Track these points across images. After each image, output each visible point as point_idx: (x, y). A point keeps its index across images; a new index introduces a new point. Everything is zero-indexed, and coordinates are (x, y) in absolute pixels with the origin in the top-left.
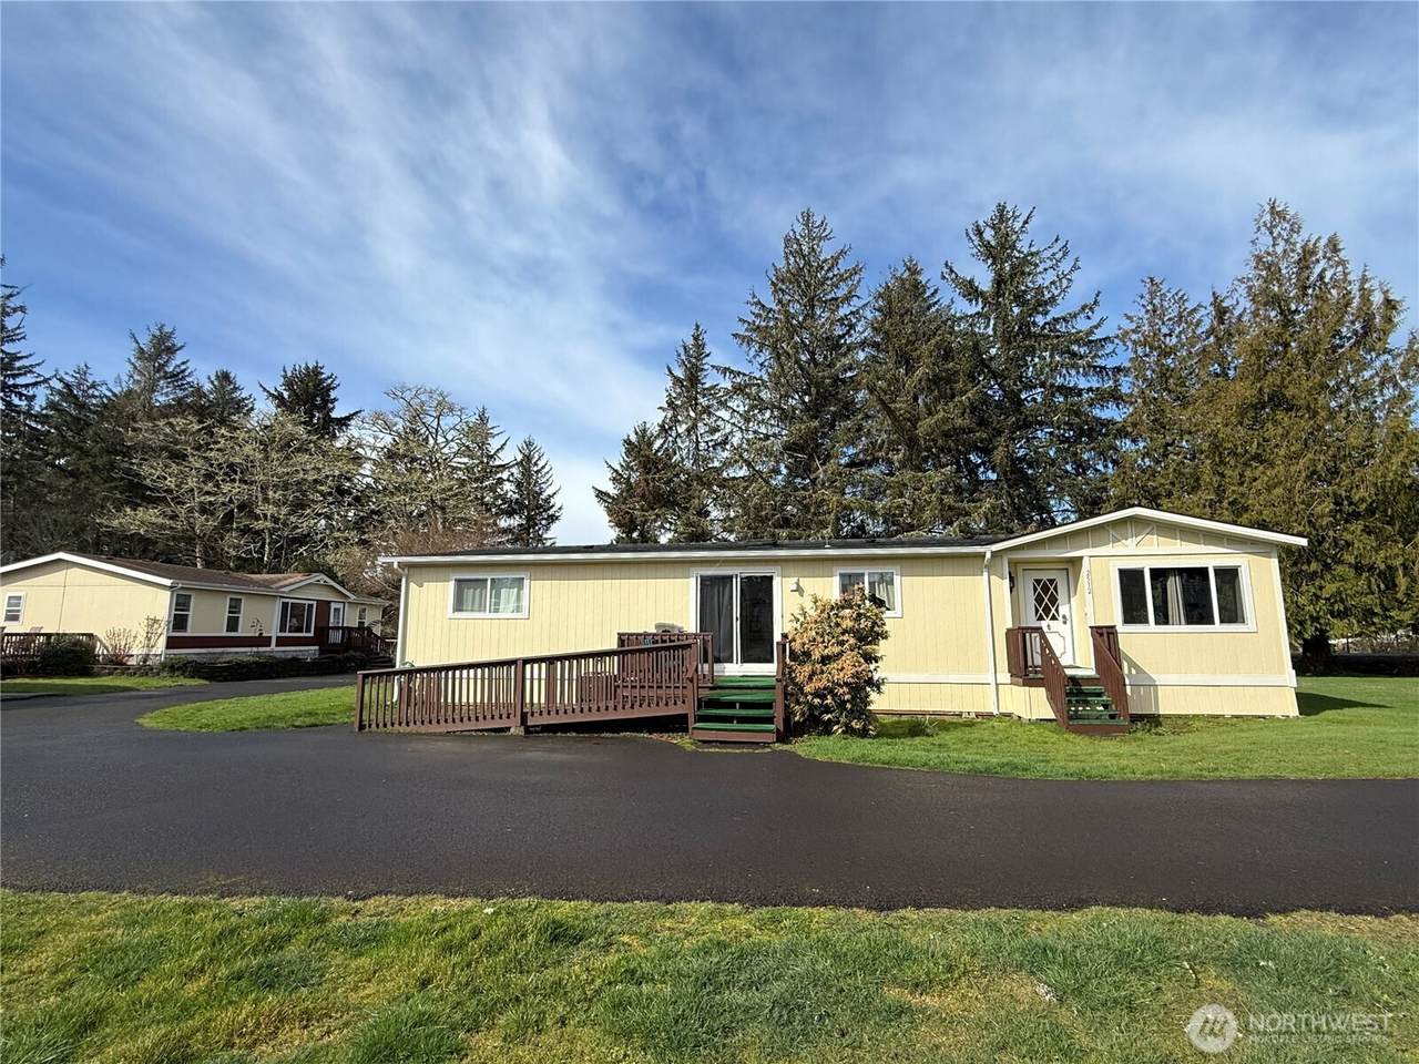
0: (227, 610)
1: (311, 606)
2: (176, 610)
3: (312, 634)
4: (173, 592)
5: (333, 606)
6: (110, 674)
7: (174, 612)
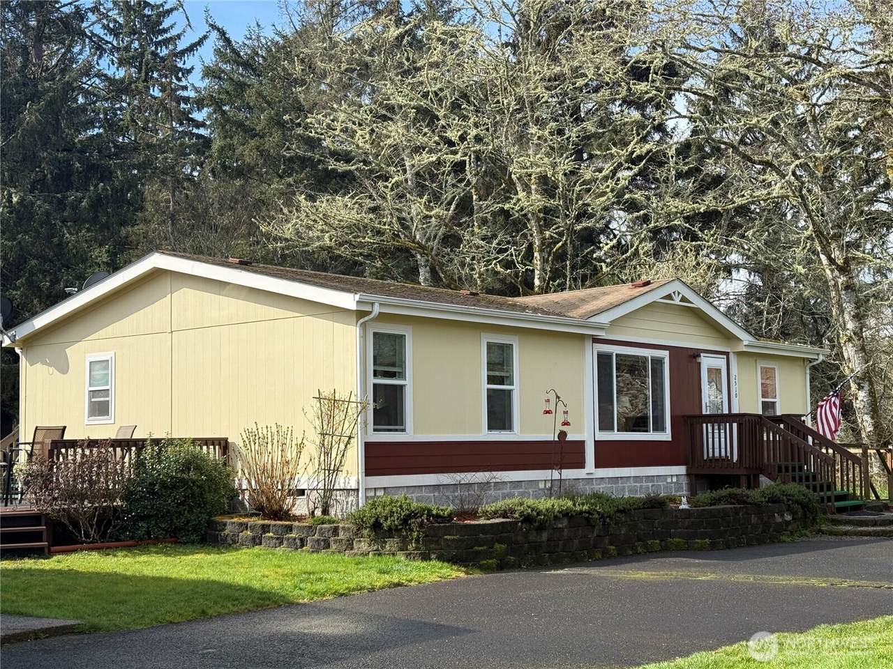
0: (484, 373)
1: (658, 362)
2: (376, 374)
3: (666, 436)
4: (364, 325)
5: (706, 362)
6: (256, 541)
7: (372, 380)
